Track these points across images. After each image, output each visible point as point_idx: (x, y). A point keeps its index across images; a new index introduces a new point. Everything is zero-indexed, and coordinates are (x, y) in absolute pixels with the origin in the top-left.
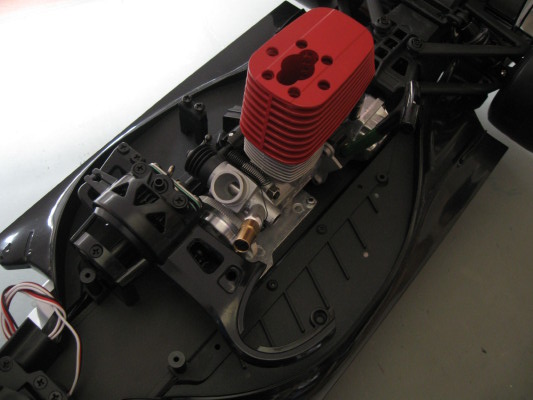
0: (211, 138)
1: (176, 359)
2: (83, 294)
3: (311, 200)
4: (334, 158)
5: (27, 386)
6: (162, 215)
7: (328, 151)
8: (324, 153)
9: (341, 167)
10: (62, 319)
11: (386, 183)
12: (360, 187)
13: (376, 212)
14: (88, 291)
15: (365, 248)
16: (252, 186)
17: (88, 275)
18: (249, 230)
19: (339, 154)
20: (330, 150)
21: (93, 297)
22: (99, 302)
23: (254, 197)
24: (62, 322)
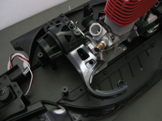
0: (93, 15)
1: (65, 89)
2: (38, 63)
3: (125, 47)
4: (136, 32)
5: (10, 86)
6: (70, 36)
7: (135, 28)
8: (133, 29)
9: (138, 35)
10: (29, 68)
11: (153, 46)
12: (144, 46)
13: (148, 56)
14: (40, 62)
15: (142, 67)
16: (105, 31)
17: (40, 55)
18: (101, 46)
19: (139, 31)
20: (136, 28)
21: (42, 64)
22: (43, 67)
23: (105, 36)
24: (28, 69)
